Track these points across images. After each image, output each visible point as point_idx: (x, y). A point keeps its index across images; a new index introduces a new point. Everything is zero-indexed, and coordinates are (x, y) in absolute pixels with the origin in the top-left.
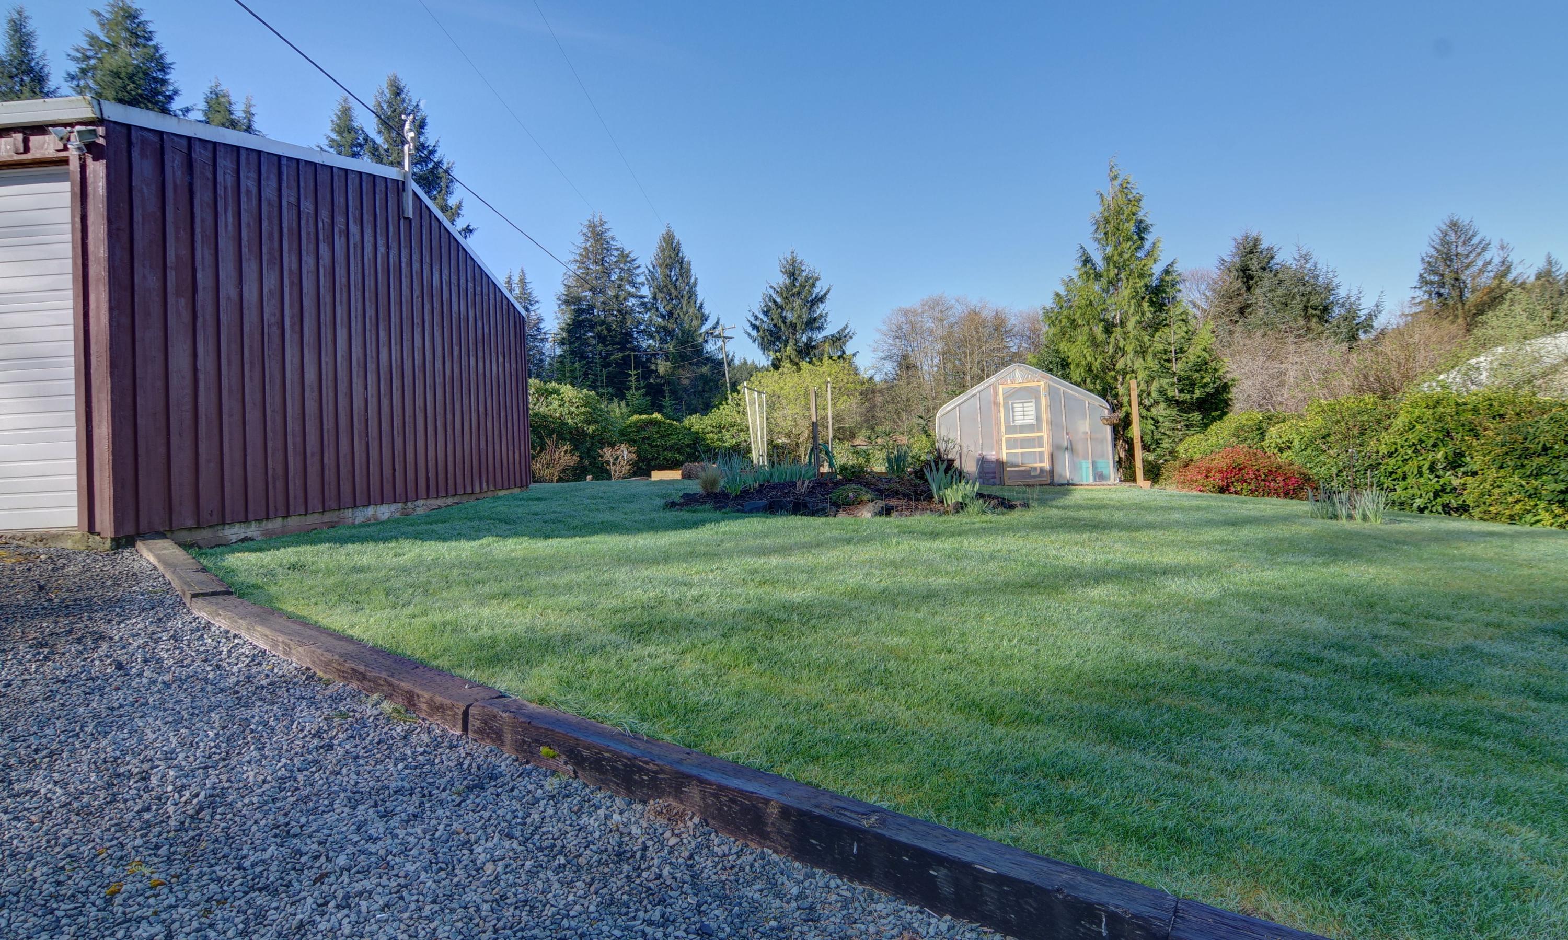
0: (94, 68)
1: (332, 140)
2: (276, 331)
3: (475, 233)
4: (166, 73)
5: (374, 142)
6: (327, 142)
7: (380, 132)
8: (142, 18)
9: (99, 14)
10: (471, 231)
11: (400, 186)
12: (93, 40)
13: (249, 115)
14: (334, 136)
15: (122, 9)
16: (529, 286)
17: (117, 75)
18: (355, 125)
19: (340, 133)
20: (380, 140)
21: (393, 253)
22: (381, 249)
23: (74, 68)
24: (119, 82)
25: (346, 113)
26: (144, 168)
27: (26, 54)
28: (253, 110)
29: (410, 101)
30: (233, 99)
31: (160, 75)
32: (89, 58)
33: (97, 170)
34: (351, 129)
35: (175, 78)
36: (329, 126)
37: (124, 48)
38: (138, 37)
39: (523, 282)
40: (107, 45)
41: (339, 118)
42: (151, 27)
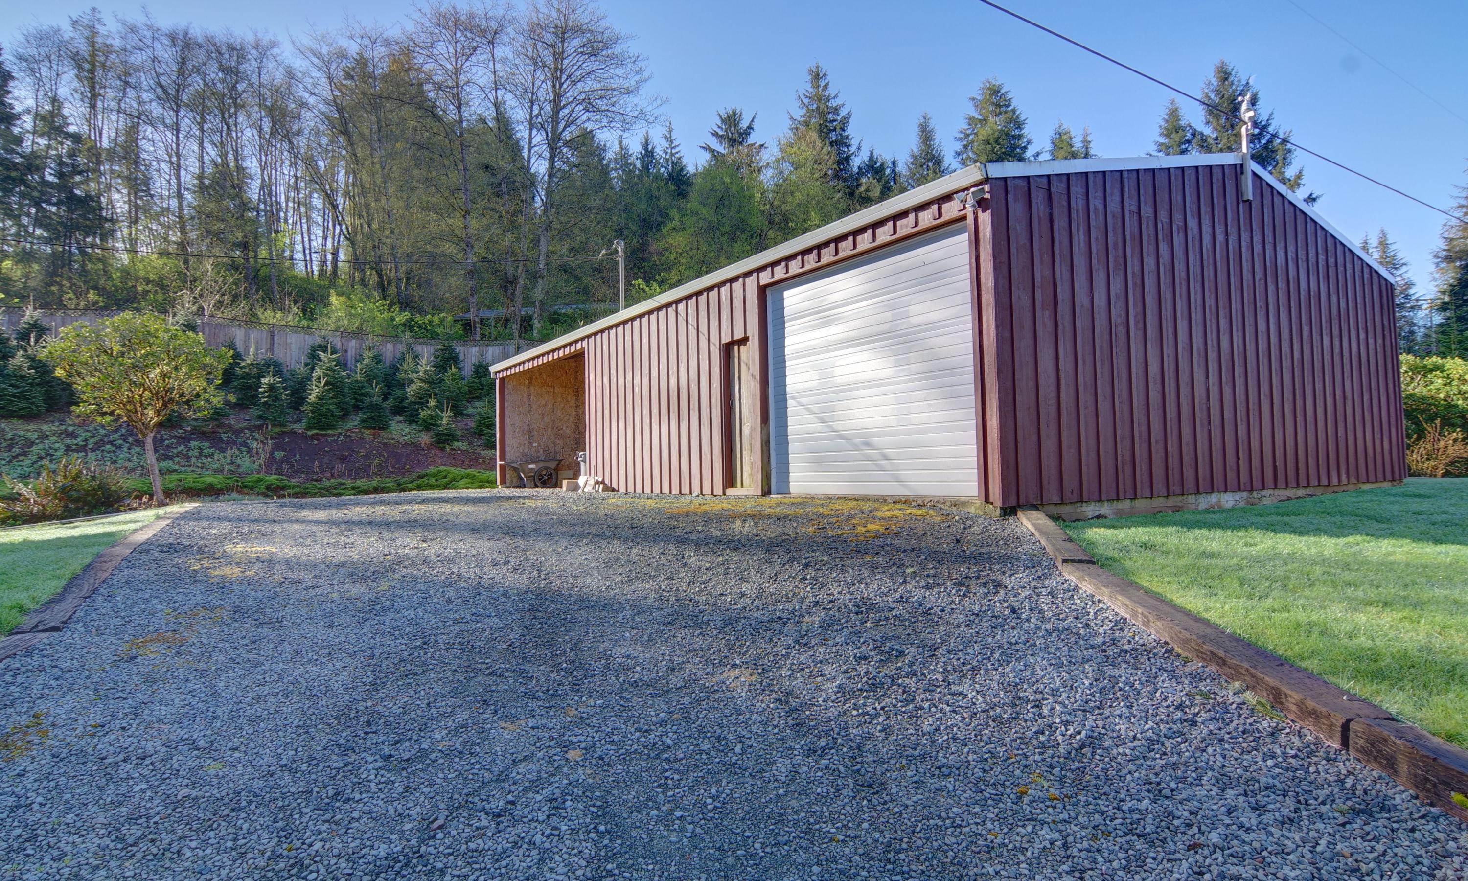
0: (973, 142)
1: (1161, 144)
2: (1122, 330)
3: (1319, 201)
4: (1021, 129)
5: (1202, 134)
6: (1155, 148)
7: (1208, 123)
8: (1003, 91)
9: (974, 99)
10: (1314, 200)
11: (1238, 170)
12: (971, 120)
13: (1086, 143)
14: (1162, 140)
15: (989, 89)
16: (1392, 247)
17: (987, 142)
18: (1182, 123)
19: (1168, 135)
20: (1207, 131)
21: (1233, 239)
22: (1220, 238)
23: (958, 146)
24: (989, 147)
25: (1174, 114)
26: (1017, 209)
27: (930, 146)
28: (1089, 138)
29: (1239, 81)
30: (1073, 134)
31: (1017, 132)
32: (968, 135)
33: (985, 218)
34: (1178, 129)
35: (1028, 131)
36: (1157, 131)
37: (991, 119)
38: (1001, 106)
39: (1383, 245)
40: (980, 121)
41: (1167, 121)
42: (1009, 96)
